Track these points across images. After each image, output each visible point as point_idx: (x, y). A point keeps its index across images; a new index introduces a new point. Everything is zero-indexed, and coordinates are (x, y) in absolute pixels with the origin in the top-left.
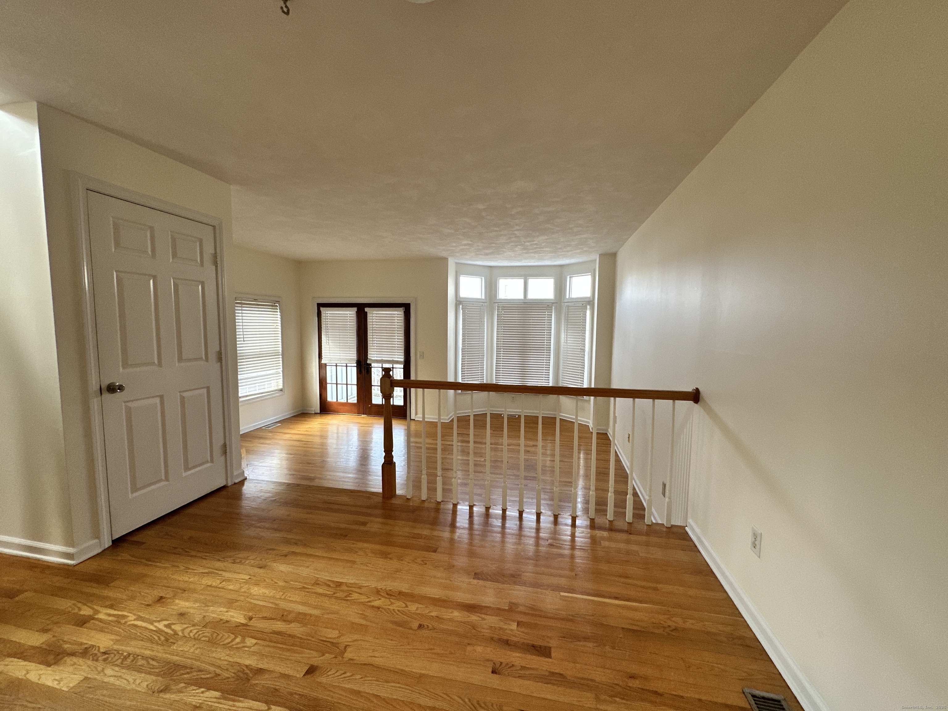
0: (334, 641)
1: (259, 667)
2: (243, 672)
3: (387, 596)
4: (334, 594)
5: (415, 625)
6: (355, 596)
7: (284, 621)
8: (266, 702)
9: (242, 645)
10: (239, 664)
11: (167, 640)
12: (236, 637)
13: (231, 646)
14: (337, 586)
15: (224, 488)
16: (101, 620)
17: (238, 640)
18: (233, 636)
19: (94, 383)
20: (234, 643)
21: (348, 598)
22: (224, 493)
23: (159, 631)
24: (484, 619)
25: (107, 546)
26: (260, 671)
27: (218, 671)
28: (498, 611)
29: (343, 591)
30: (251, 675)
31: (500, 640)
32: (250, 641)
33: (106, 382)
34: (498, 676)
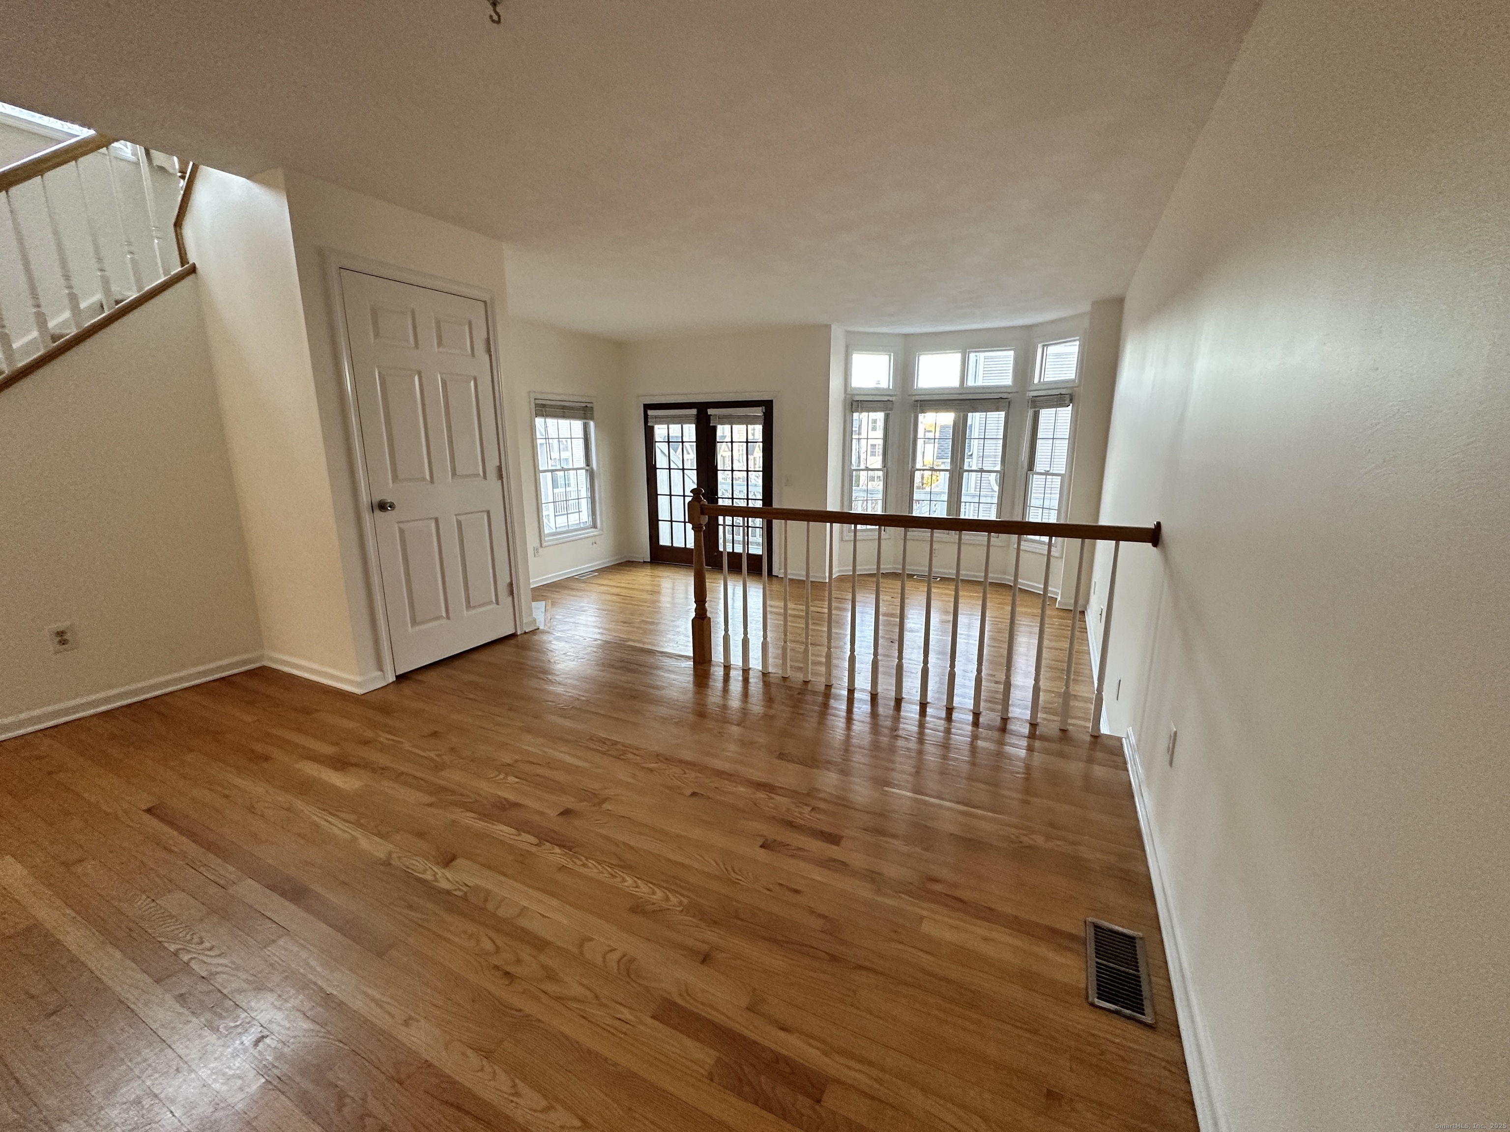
0: (596, 792)
1: (517, 801)
2: (501, 803)
3: (664, 761)
4: (608, 751)
5: (688, 792)
6: (630, 756)
7: (550, 767)
8: (517, 829)
9: (504, 781)
10: (499, 797)
11: (436, 767)
12: (500, 773)
13: (494, 781)
14: (613, 744)
15: (513, 636)
16: (381, 743)
17: (501, 776)
18: (497, 773)
19: (365, 500)
20: (497, 778)
21: (622, 757)
22: (512, 642)
23: (431, 759)
24: (772, 798)
25: (391, 681)
26: (517, 805)
27: (478, 798)
28: (794, 794)
29: (617, 750)
30: (507, 806)
31: (783, 820)
32: (511, 779)
33: (377, 498)
34: (766, 850)
